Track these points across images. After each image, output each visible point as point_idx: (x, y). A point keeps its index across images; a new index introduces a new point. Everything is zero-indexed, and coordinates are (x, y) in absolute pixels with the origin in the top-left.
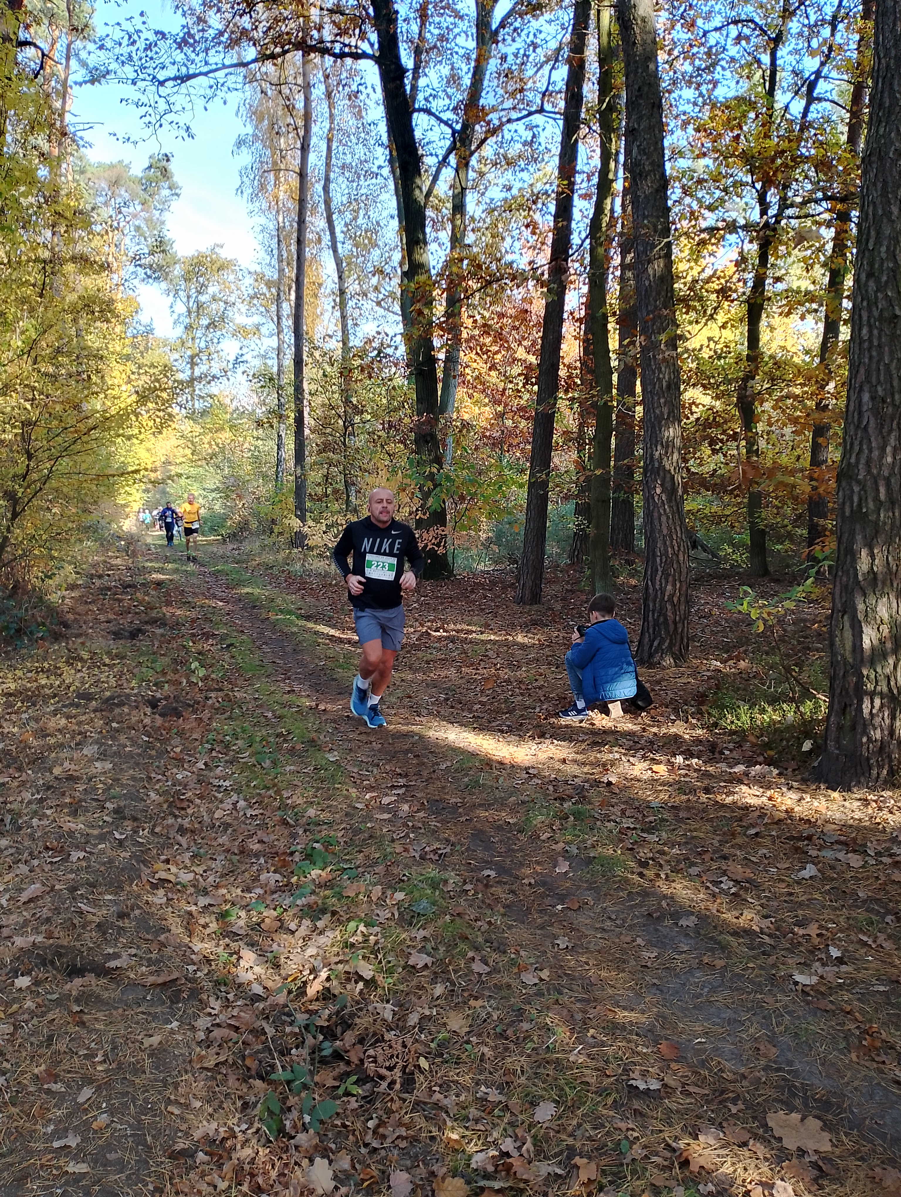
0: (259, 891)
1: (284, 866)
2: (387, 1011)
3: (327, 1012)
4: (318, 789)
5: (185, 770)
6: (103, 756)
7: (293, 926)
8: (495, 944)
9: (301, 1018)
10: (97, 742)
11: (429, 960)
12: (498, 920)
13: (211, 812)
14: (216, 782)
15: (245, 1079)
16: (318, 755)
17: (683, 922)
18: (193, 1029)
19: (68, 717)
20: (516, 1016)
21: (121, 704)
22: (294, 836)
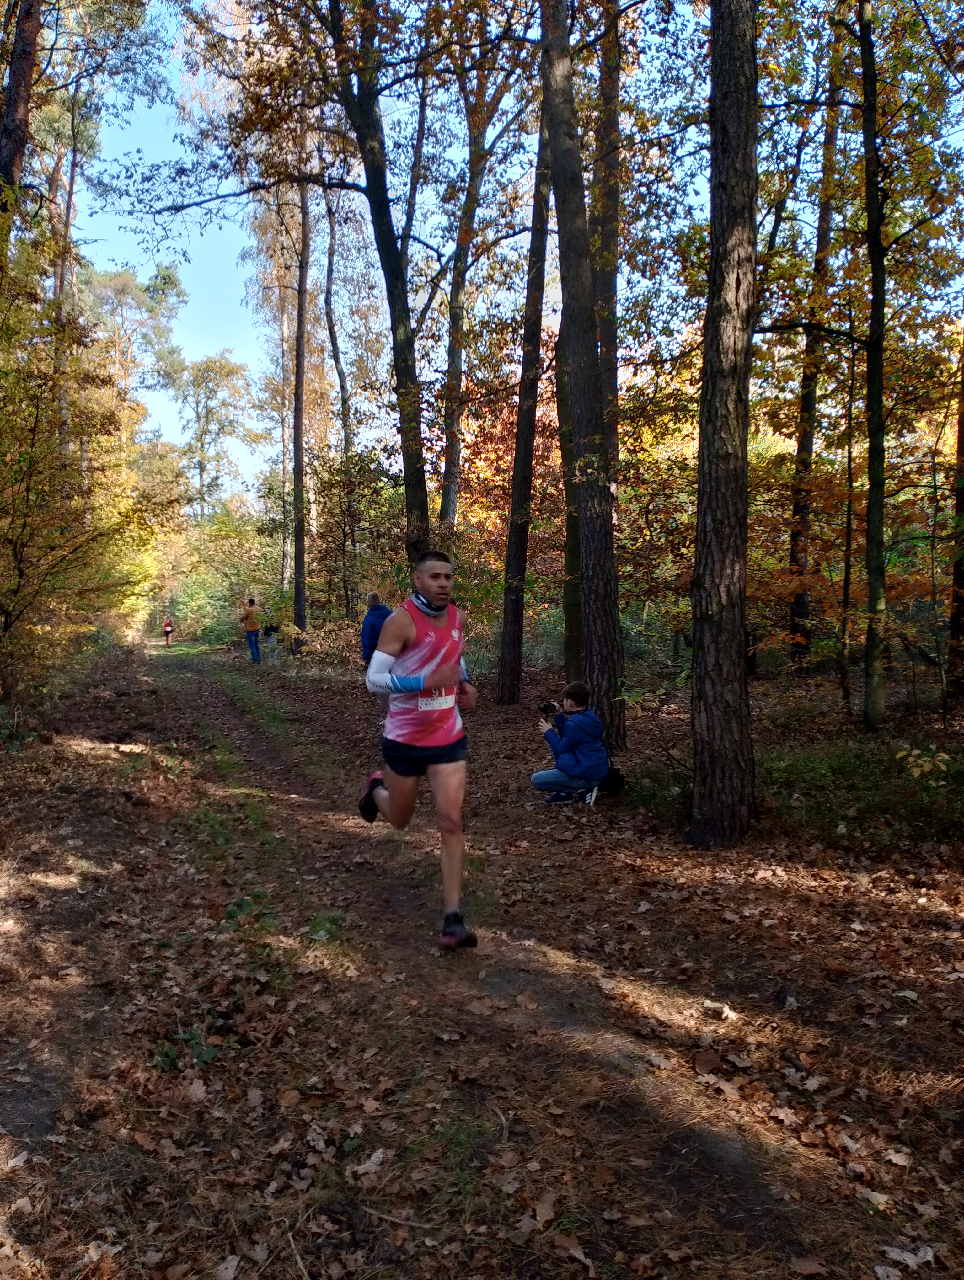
0: (193, 931)
1: (217, 914)
2: (271, 1001)
5: (148, 847)
6: (75, 835)
7: (214, 952)
9: (205, 1006)
10: (72, 824)
11: (313, 968)
12: (378, 944)
13: (165, 878)
14: (173, 856)
15: (154, 1042)
16: (267, 833)
18: (121, 1012)
19: (50, 807)
21: (97, 796)
22: (231, 893)
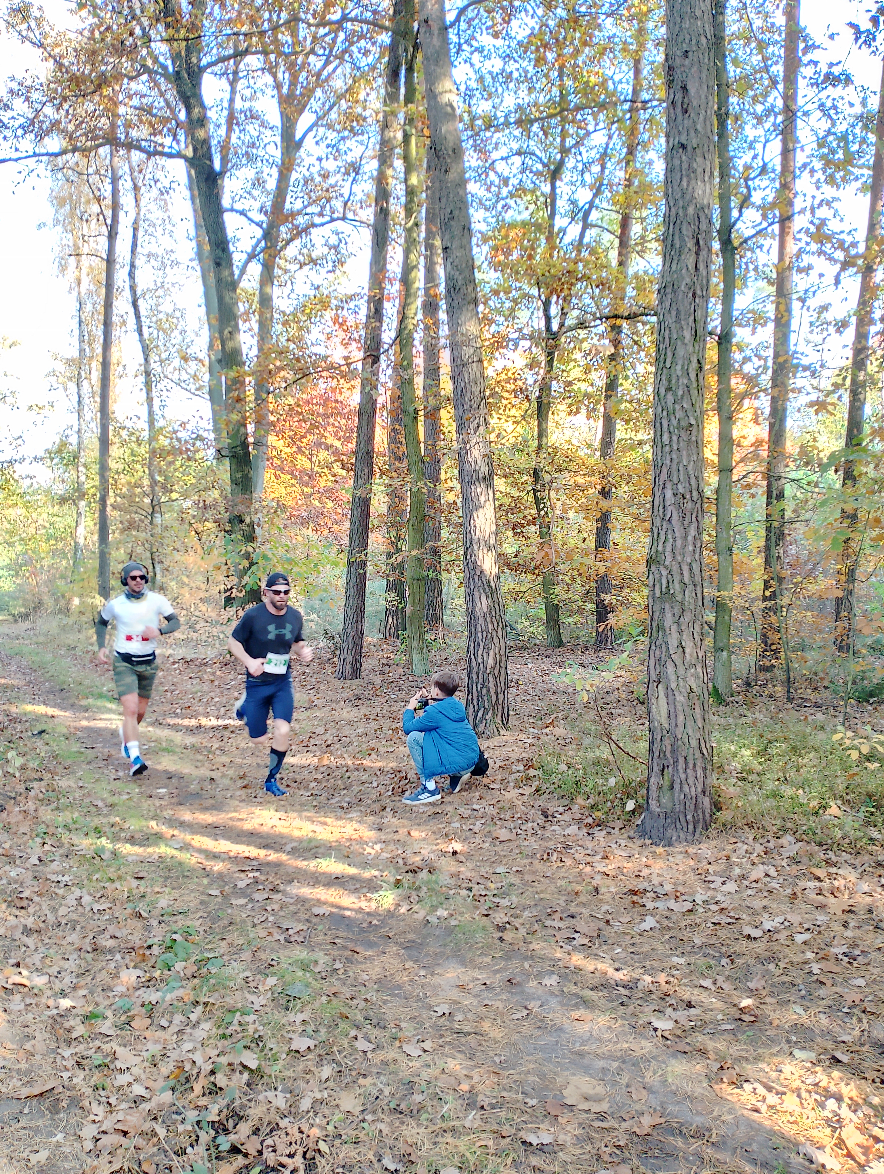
1: (144, 961)
2: (278, 1099)
3: (218, 1107)
4: (167, 878)
5: (17, 866)
7: (164, 1022)
8: (375, 1021)
9: (192, 1115)
11: (311, 1043)
12: (373, 996)
13: (54, 910)
14: (54, 878)
16: (161, 843)
17: (547, 981)
18: (80, 1139)
20: (407, 1089)
22: (148, 928)
